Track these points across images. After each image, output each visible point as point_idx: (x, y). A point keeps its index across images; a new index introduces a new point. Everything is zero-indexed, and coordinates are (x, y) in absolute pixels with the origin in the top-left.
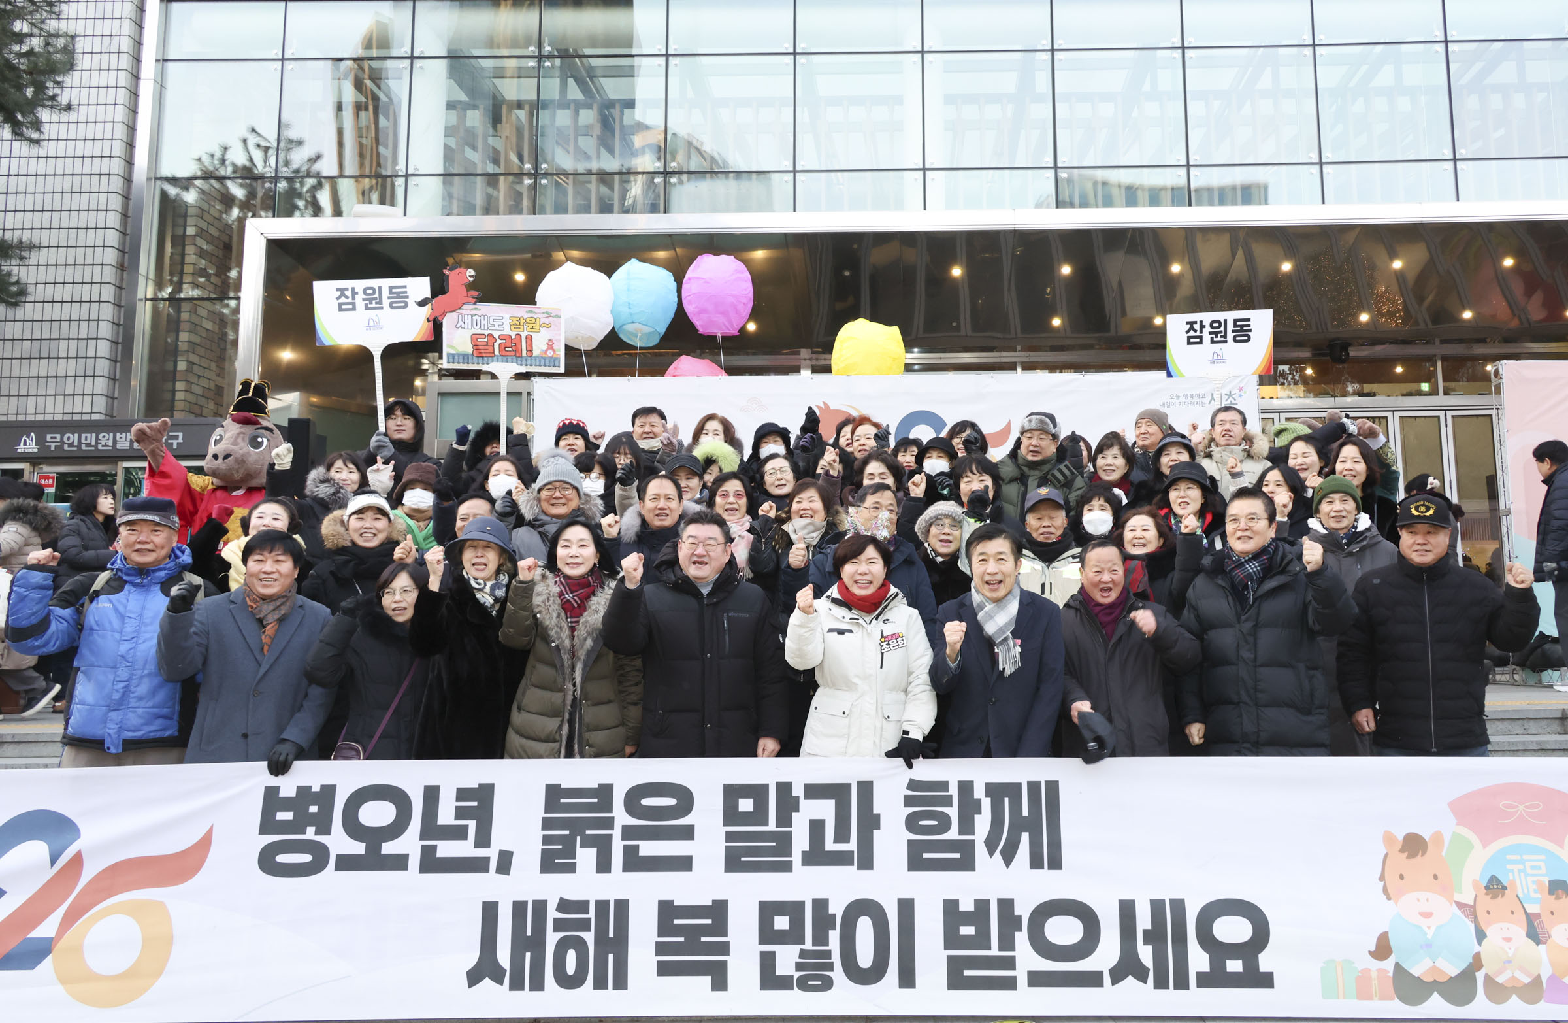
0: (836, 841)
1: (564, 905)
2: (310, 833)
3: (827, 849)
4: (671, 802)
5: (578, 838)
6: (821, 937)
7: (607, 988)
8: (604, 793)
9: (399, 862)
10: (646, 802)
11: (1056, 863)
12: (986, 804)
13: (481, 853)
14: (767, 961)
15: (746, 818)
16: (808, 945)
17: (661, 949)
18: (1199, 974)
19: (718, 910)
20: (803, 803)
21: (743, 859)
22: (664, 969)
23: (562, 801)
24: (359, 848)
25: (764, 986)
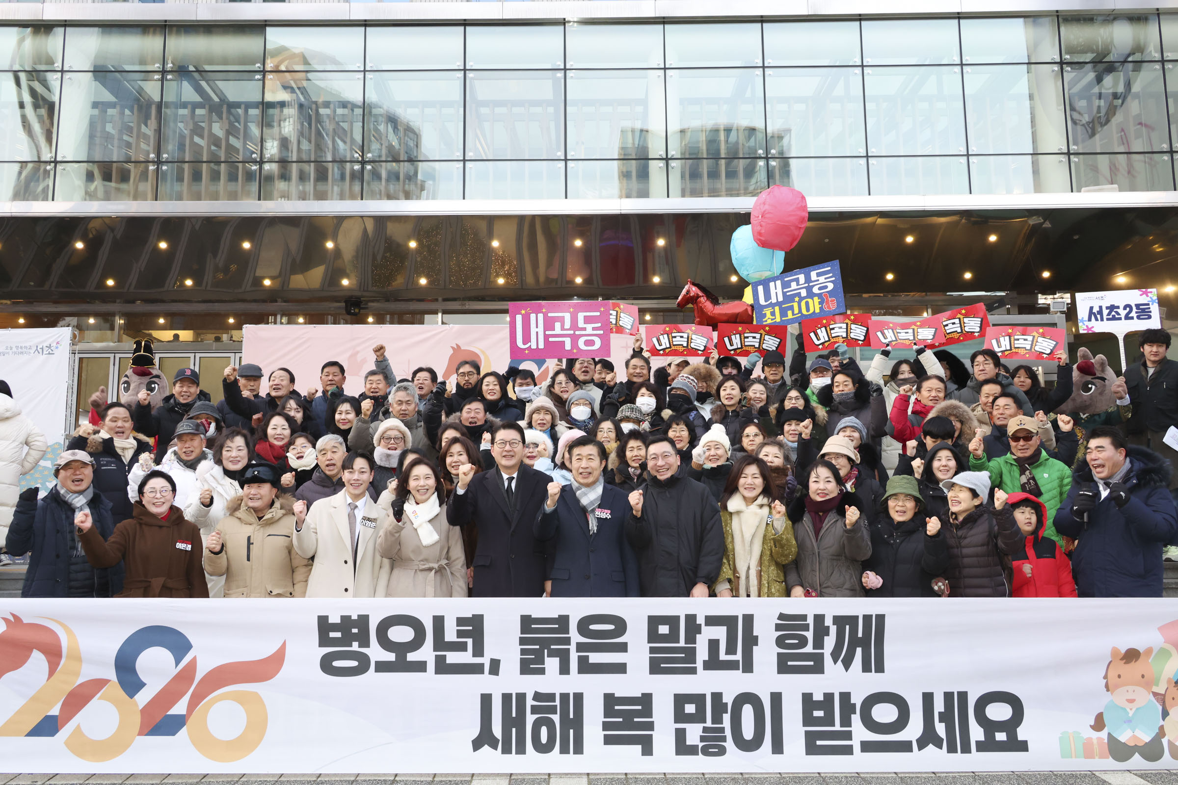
0: (726, 654)
1: (537, 696)
2: (355, 647)
3: (721, 659)
4: (611, 627)
5: (546, 651)
6: (717, 719)
7: (569, 753)
8: (563, 621)
9: (420, 667)
10: (593, 627)
11: (880, 669)
12: (833, 630)
13: (478, 660)
14: (680, 735)
15: (664, 638)
16: (709, 723)
17: (606, 726)
18: (977, 742)
19: (646, 700)
20: (704, 628)
21: (662, 665)
22: (609, 740)
23: (533, 626)
24: (391, 657)
25: (678, 753)
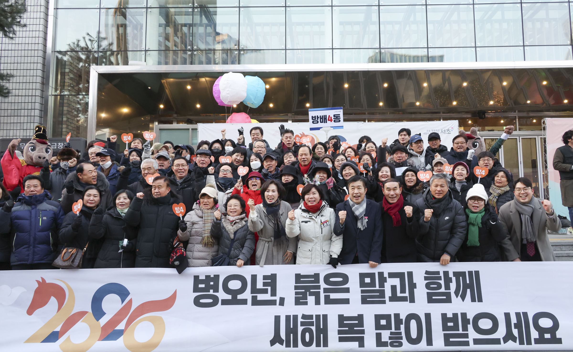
0: (401, 293)
1: (304, 317)
2: (211, 292)
3: (398, 296)
4: (341, 279)
5: (308, 293)
6: (398, 327)
7: (321, 347)
8: (316, 276)
9: (244, 302)
10: (332, 279)
11: (480, 300)
12: (454, 279)
13: (273, 298)
14: (379, 336)
15: (368, 285)
16: (393, 330)
17: (340, 332)
18: (535, 339)
19: (360, 318)
20: (388, 279)
21: (368, 299)
22: (341, 340)
23: (301, 279)
24: (229, 297)
25: (377, 346)
